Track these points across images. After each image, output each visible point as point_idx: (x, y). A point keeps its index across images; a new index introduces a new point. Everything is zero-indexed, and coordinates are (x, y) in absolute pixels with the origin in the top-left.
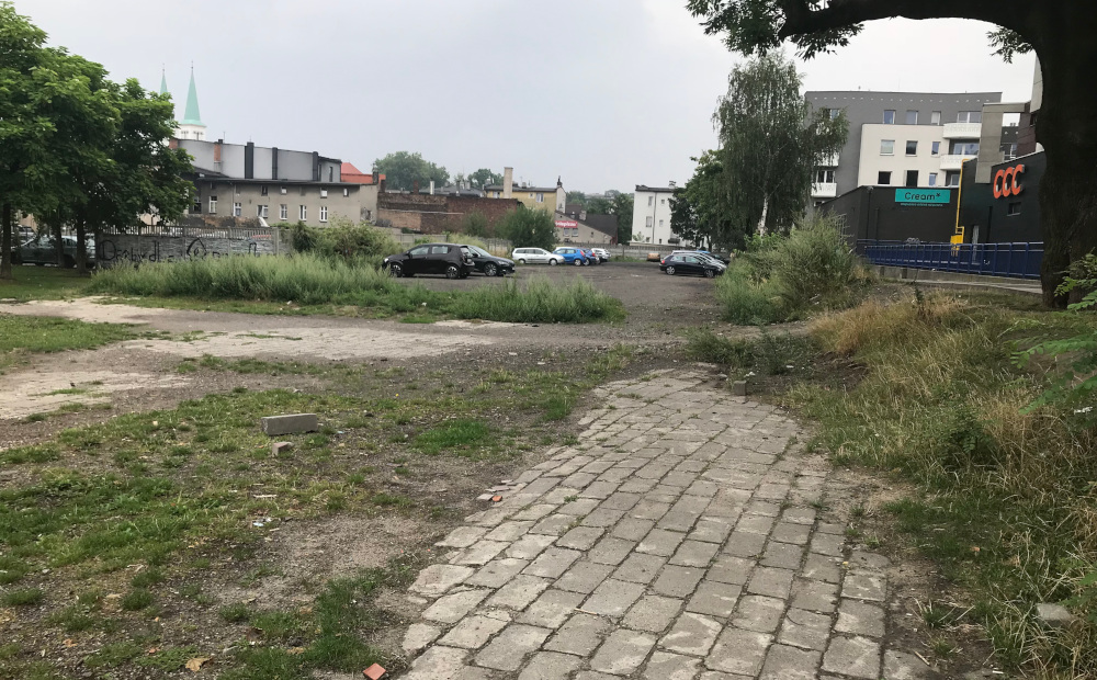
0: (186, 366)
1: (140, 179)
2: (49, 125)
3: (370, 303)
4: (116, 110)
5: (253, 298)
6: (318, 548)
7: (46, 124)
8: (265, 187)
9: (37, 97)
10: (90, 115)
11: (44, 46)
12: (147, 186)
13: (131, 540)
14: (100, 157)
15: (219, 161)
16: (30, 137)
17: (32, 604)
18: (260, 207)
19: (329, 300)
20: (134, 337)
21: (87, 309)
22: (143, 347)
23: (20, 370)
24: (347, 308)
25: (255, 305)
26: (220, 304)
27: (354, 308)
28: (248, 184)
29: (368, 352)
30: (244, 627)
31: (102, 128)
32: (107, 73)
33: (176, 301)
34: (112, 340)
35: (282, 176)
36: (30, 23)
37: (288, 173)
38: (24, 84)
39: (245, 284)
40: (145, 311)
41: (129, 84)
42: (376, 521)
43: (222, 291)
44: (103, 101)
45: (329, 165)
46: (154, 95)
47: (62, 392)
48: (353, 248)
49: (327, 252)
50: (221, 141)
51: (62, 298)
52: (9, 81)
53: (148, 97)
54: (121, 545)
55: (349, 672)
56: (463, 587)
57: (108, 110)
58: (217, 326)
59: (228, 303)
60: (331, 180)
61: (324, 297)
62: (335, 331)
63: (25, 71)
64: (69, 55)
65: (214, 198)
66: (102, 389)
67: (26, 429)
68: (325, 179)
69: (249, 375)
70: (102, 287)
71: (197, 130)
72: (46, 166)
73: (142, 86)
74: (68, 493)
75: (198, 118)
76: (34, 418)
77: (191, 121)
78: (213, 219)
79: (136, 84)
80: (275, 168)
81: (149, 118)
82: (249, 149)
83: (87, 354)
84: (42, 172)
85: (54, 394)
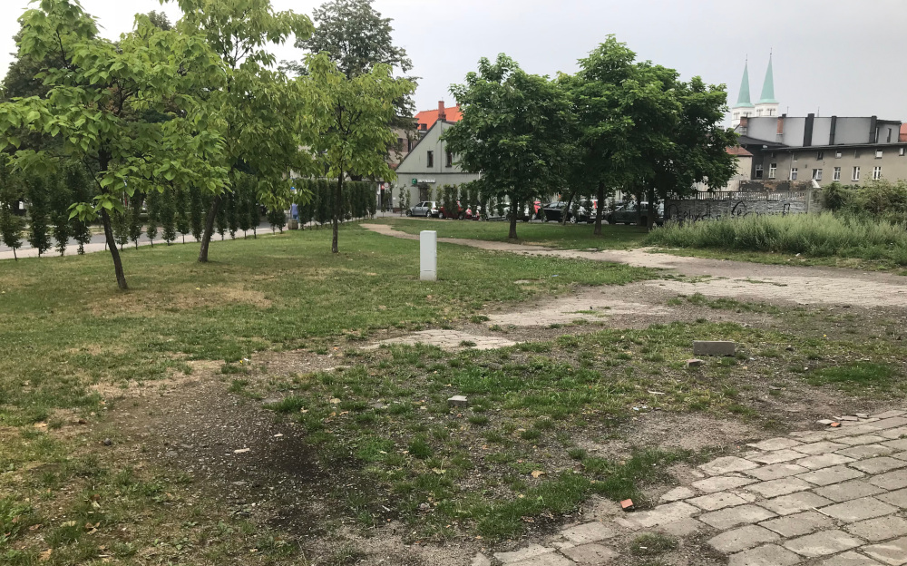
0: (676, 301)
1: (695, 155)
2: (630, 121)
3: (875, 256)
4: (678, 103)
5: (768, 251)
6: (663, 430)
7: (628, 120)
8: (821, 152)
9: (623, 102)
10: (659, 110)
11: (634, 63)
12: (700, 161)
13: (551, 402)
14: (665, 141)
15: (781, 134)
16: (617, 131)
17: (480, 424)
18: (815, 171)
19: (835, 253)
20: (656, 277)
21: (638, 257)
22: (658, 285)
23: (569, 296)
24: (850, 261)
25: (768, 256)
26: (738, 256)
27: (856, 261)
28: (807, 151)
29: (839, 299)
30: (578, 463)
31: (668, 119)
32: (678, 75)
33: (706, 252)
34: (638, 279)
35: (839, 140)
36: (625, 47)
37: (845, 138)
38: (617, 93)
39: (761, 238)
40: (679, 259)
41: (694, 81)
42: (719, 422)
43: (743, 245)
44: (670, 98)
45: (887, 128)
46: (713, 87)
47: (581, 312)
48: (886, 205)
49: (857, 210)
50: (784, 115)
51: (625, 248)
52: (607, 92)
53: (708, 89)
54: (545, 404)
55: (614, 500)
56: (739, 475)
57: (673, 104)
58: (725, 272)
59: (745, 255)
60: (889, 140)
61: (831, 251)
62: (822, 280)
63: (619, 84)
64: (653, 66)
65: (774, 166)
66: (608, 312)
67: (546, 333)
68: (882, 141)
69: (718, 311)
70: (655, 240)
71: (770, 107)
72: (626, 152)
73: (703, 81)
74: (539, 371)
75: (772, 97)
76: (553, 327)
77: (765, 101)
78: (771, 183)
79: (699, 80)
80: (833, 135)
81: (706, 105)
82: (810, 120)
83: (616, 288)
84: (623, 157)
85: (575, 313)
